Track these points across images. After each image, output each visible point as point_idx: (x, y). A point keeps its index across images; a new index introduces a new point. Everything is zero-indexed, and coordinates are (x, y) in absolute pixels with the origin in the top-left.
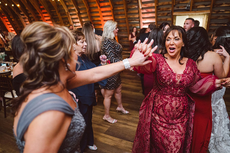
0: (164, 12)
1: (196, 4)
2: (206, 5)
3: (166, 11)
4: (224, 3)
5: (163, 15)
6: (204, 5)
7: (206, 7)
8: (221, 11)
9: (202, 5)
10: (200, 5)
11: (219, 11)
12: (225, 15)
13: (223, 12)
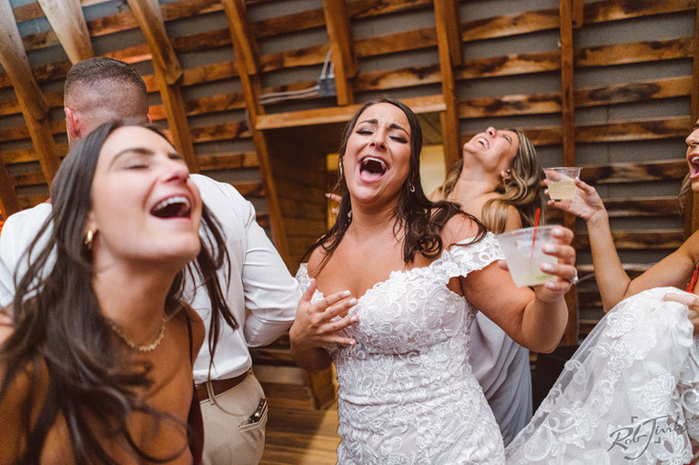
0: (219, 121)
1: (372, 70)
2: (421, 73)
3: (226, 112)
4: (515, 55)
5: (218, 137)
6: (412, 71)
7: (425, 81)
8: (507, 104)
9: (401, 72)
10: (391, 73)
11: (499, 104)
12: (538, 128)
13: (517, 105)
